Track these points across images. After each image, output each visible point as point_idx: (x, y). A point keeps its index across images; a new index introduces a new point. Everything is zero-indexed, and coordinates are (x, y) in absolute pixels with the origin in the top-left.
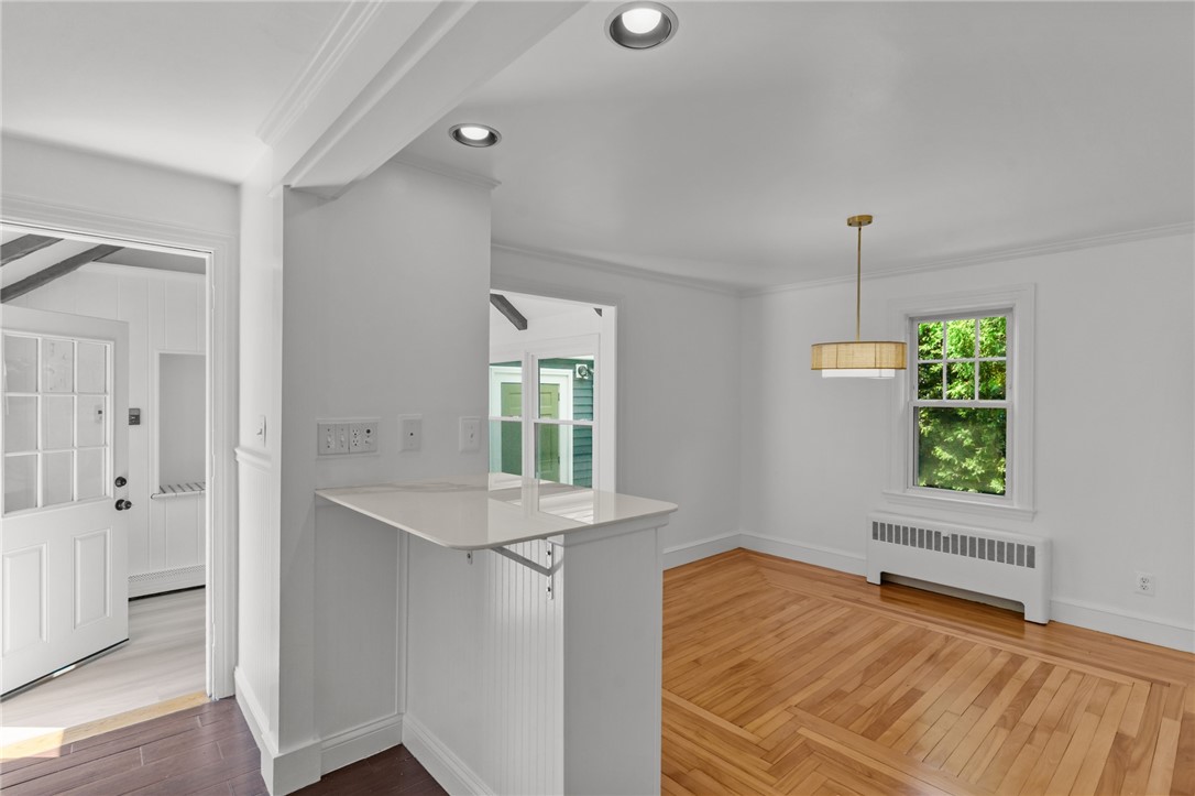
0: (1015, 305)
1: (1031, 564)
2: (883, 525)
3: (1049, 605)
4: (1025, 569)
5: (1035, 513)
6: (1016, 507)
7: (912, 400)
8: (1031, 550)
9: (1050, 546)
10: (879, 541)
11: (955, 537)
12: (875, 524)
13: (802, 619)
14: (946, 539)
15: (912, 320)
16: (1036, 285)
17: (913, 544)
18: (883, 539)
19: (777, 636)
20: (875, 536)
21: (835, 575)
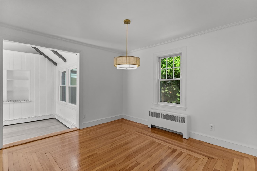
0: (181, 52)
1: (184, 123)
2: (151, 112)
3: (189, 133)
4: (183, 124)
5: (186, 108)
6: (182, 107)
7: (159, 79)
8: (184, 118)
9: (189, 117)
10: (150, 116)
11: (167, 115)
12: (150, 112)
13: (122, 139)
14: (165, 115)
15: (159, 58)
16: (186, 47)
17: (158, 117)
18: (151, 116)
19: (110, 145)
20: (150, 115)
21: (141, 125)
